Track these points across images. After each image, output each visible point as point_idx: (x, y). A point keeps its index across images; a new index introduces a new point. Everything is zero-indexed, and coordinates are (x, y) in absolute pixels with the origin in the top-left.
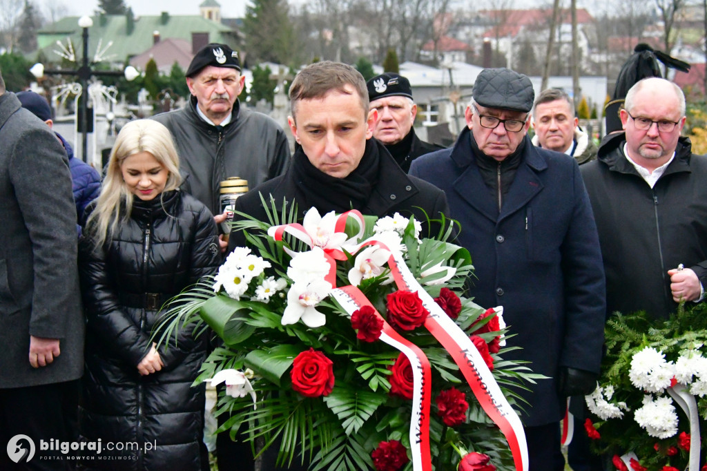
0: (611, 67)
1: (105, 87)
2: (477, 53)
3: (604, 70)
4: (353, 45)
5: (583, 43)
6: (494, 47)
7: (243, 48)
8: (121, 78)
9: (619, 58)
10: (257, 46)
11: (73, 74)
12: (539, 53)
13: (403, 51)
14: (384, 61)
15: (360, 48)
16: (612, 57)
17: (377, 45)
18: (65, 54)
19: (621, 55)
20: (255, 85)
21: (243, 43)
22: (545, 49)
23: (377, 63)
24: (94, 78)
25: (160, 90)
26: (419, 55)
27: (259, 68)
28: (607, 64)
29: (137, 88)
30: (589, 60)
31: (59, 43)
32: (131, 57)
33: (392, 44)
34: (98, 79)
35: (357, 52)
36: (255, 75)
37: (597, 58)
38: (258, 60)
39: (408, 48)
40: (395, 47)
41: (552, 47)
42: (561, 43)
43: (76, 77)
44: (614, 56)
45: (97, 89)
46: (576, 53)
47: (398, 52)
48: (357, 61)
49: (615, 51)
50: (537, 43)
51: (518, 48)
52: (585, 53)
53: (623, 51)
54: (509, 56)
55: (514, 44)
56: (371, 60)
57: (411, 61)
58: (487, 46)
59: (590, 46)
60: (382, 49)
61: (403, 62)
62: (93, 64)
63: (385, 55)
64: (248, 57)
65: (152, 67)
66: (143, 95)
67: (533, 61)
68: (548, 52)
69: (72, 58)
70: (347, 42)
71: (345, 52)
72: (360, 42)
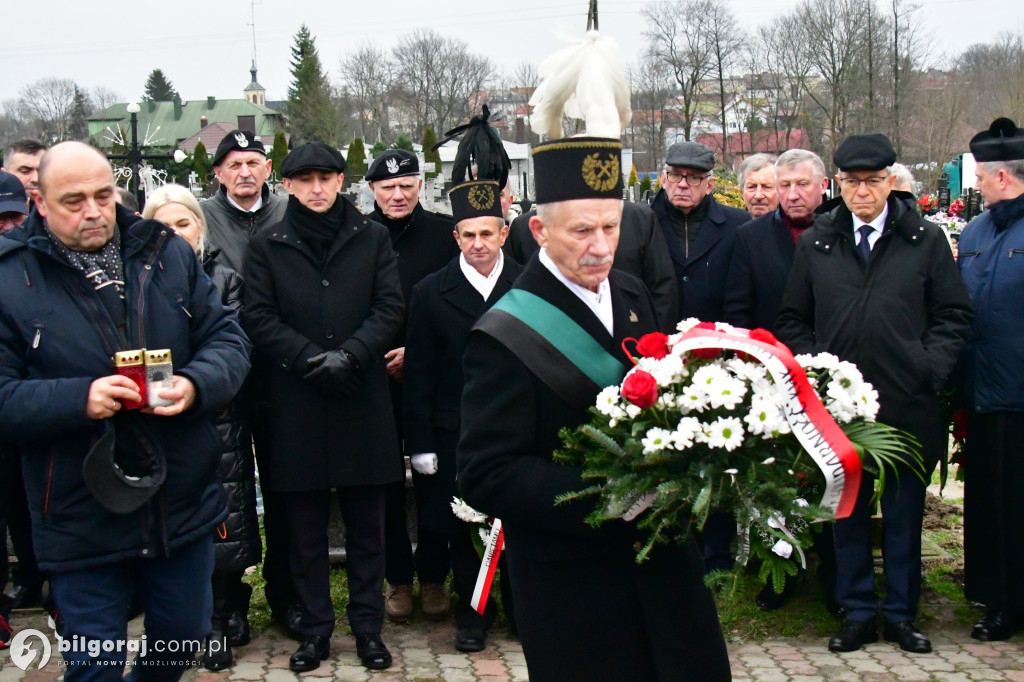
0: (636, 138)
1: (155, 170)
2: (510, 129)
3: (630, 142)
4: (393, 124)
6: (526, 123)
7: (288, 130)
8: (171, 162)
9: (643, 130)
10: (301, 127)
11: (123, 158)
13: (441, 128)
14: (422, 139)
15: (400, 127)
16: (636, 129)
17: (416, 123)
18: (116, 139)
19: (645, 127)
21: (288, 124)
23: (416, 141)
24: (144, 162)
25: (209, 171)
28: (633, 136)
29: (187, 170)
31: (108, 128)
32: (180, 140)
33: (430, 122)
34: (148, 163)
35: (396, 130)
40: (433, 125)
43: (126, 161)
44: (638, 128)
45: (147, 172)
47: (436, 130)
48: (397, 140)
49: (640, 124)
53: (647, 124)
56: (411, 138)
58: (520, 122)
60: (420, 126)
62: (143, 148)
63: (423, 132)
65: (200, 150)
66: (193, 176)
69: (122, 143)
70: (387, 120)
71: (385, 130)
72: (399, 121)
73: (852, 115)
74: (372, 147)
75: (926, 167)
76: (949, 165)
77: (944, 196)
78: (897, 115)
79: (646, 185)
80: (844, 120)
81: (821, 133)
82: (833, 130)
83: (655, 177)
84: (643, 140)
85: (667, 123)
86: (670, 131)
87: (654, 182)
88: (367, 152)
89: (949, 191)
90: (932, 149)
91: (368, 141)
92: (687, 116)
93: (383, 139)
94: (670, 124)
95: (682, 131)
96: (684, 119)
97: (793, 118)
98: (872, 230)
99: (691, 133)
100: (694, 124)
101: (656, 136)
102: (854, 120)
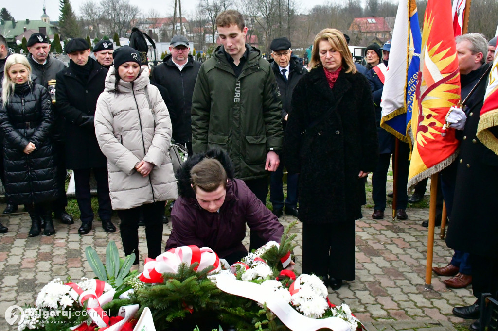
3: (192, 39)
4: (101, 31)
5: (184, 30)
6: (153, 32)
7: (60, 33)
8: (15, 45)
9: (197, 35)
10: (65, 32)
12: (169, 34)
13: (120, 33)
14: (113, 37)
15: (104, 33)
16: (195, 35)
17: (110, 31)
19: (198, 34)
20: (65, 46)
21: (59, 31)
22: (172, 32)
23: (111, 38)
26: (126, 35)
27: (66, 40)
28: (193, 37)
29: (20, 48)
30: (187, 36)
32: (16, 37)
33: (116, 31)
35: (103, 34)
36: (65, 43)
37: (189, 35)
38: (66, 37)
39: (122, 32)
40: (117, 32)
41: (174, 31)
42: (176, 30)
46: (182, 33)
47: (118, 34)
48: (103, 37)
49: (196, 33)
50: (168, 30)
51: (161, 32)
52: (185, 34)
54: (158, 35)
55: (160, 30)
56: (108, 37)
57: (123, 37)
58: (150, 31)
59: (187, 31)
60: (112, 33)
61: (120, 37)
63: (113, 35)
64: (61, 36)
66: (22, 50)
67: (167, 36)
68: (173, 33)
70: (99, 30)
71: (98, 34)
72: (103, 30)
73: (273, 31)
74: (93, 40)
75: (300, 50)
76: (308, 49)
77: (306, 60)
78: (289, 31)
79: (199, 56)
80: (270, 32)
81: (262, 37)
82: (266, 36)
83: (202, 53)
84: (197, 39)
85: (206, 33)
86: (207, 35)
87: (202, 54)
88: (92, 42)
89: (308, 58)
90: (302, 43)
91: (92, 38)
92: (213, 30)
93: (97, 36)
94: (207, 33)
95: (211, 35)
96: (212, 31)
97: (252, 31)
98: (286, 70)
99: (215, 36)
100: (216, 33)
101: (202, 37)
102: (274, 32)
